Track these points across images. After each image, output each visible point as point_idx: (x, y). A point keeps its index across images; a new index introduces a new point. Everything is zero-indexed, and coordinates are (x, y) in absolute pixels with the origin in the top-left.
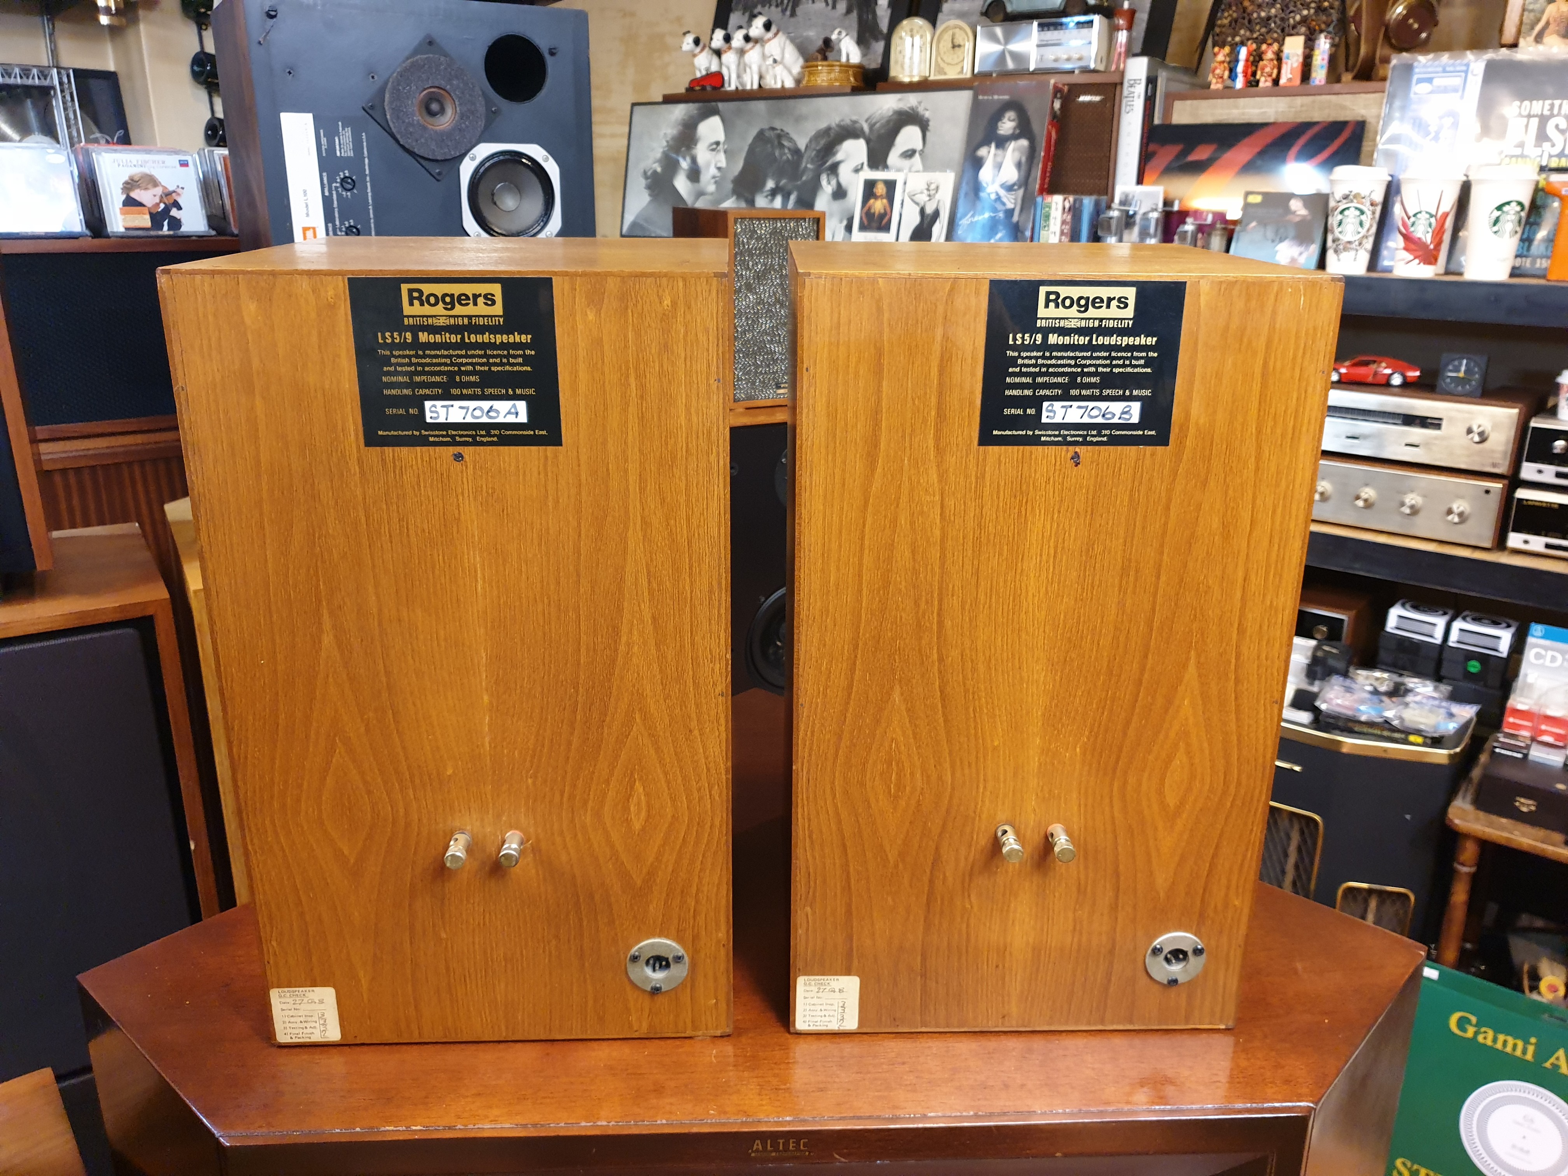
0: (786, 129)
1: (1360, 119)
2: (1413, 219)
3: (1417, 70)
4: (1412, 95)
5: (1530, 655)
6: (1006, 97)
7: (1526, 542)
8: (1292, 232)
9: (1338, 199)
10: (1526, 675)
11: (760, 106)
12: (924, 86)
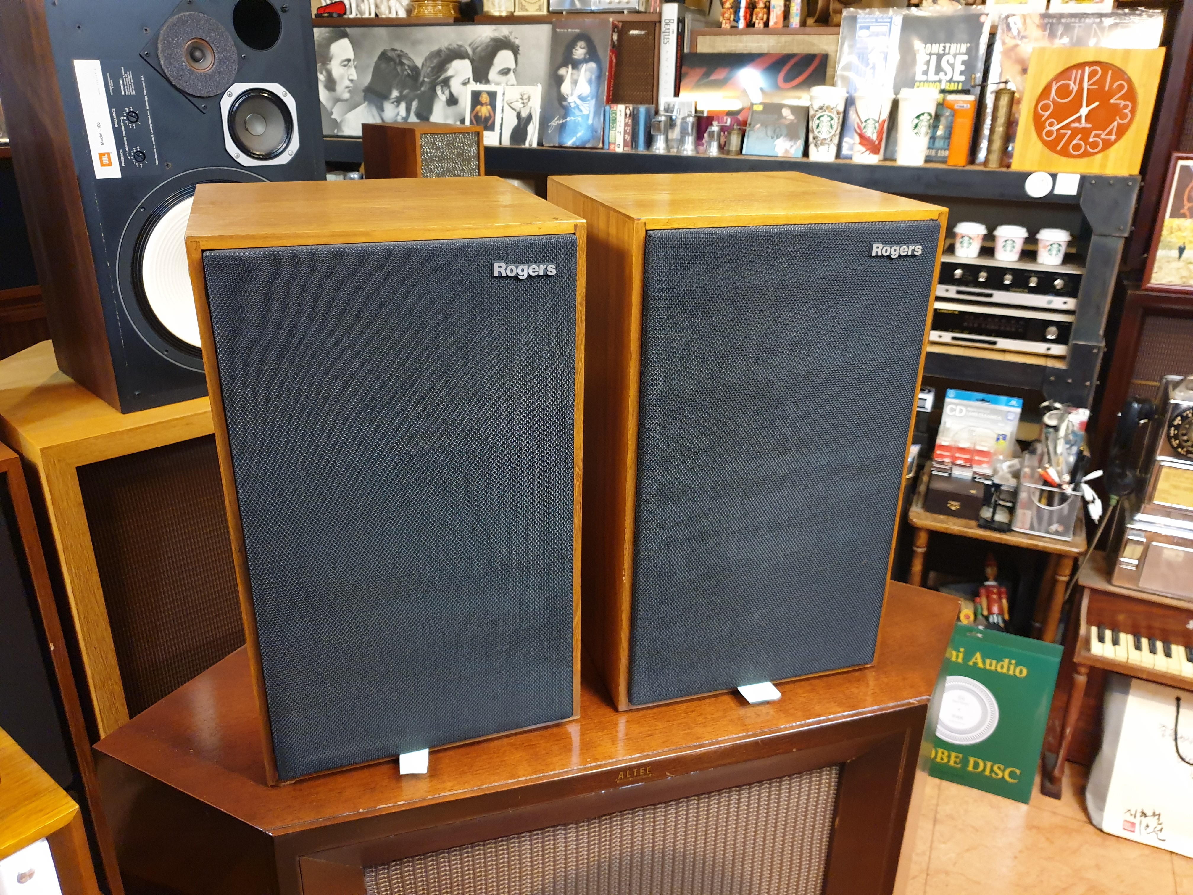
0: (406, 51)
1: (823, 52)
2: (864, 124)
3: (859, 20)
4: (857, 38)
5: (947, 410)
6: (578, 31)
7: (940, 337)
8: (785, 132)
9: (816, 109)
10: (945, 423)
11: (382, 32)
12: (511, 19)
